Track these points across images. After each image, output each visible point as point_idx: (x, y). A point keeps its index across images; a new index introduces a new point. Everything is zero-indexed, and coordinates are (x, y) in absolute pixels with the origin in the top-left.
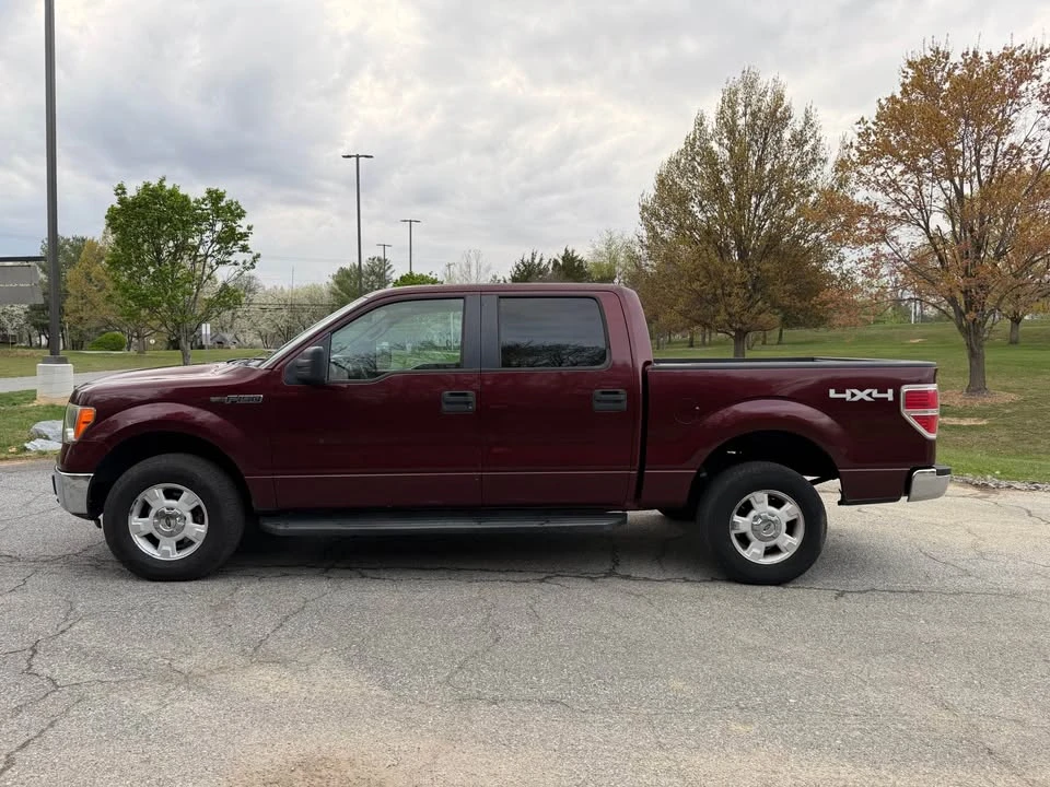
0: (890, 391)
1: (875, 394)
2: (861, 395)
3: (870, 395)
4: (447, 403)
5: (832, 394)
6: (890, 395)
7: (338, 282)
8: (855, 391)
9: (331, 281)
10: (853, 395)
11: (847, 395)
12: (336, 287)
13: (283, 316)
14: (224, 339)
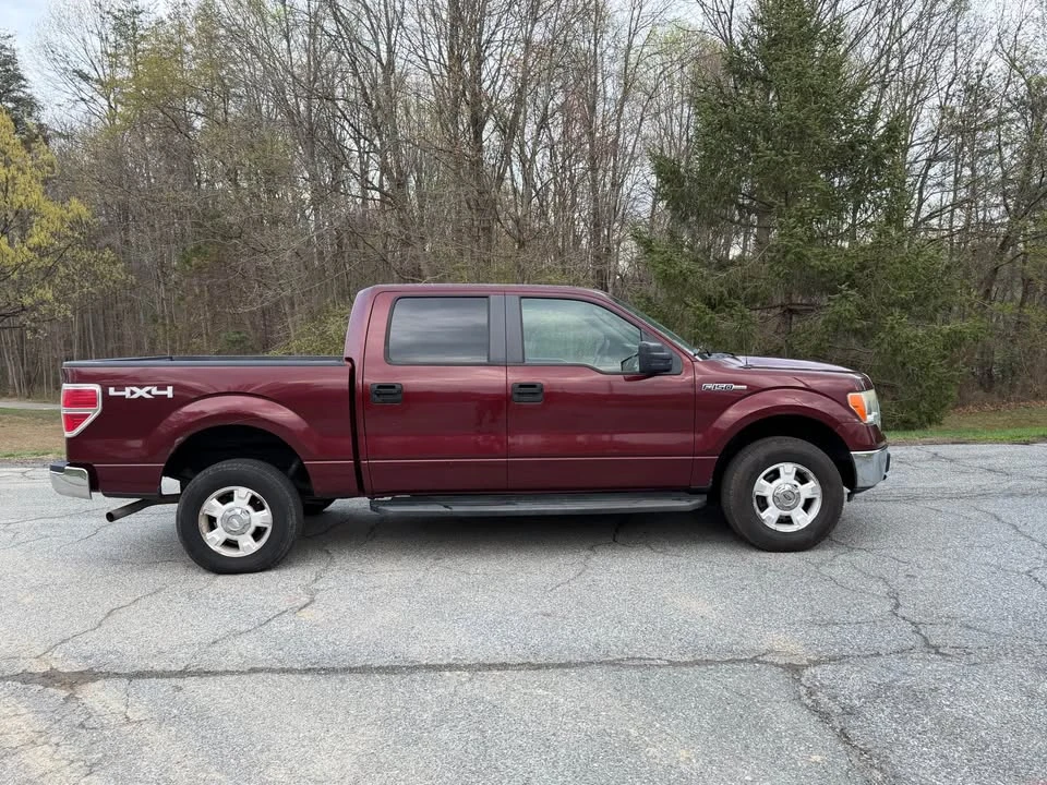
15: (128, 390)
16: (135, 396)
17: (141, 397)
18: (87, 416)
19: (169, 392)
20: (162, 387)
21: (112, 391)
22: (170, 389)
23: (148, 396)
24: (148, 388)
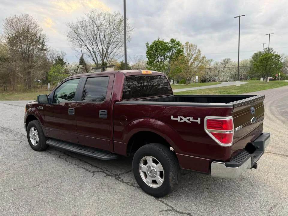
0: (199, 119)
1: (191, 119)
2: (185, 120)
3: (189, 120)
4: (70, 112)
5: (172, 118)
6: (199, 121)
7: (253, 58)
8: (182, 117)
9: (251, 58)
10: (181, 119)
11: (179, 119)
12: (252, 60)
13: (234, 71)
14: (215, 79)
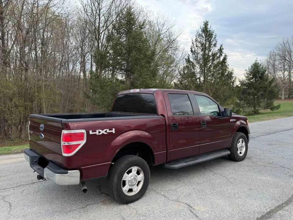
15: (97, 131)
16: (100, 134)
17: (103, 134)
18: (79, 144)
19: (113, 131)
20: (111, 129)
21: (91, 133)
22: (114, 129)
23: (105, 133)
24: (105, 130)
